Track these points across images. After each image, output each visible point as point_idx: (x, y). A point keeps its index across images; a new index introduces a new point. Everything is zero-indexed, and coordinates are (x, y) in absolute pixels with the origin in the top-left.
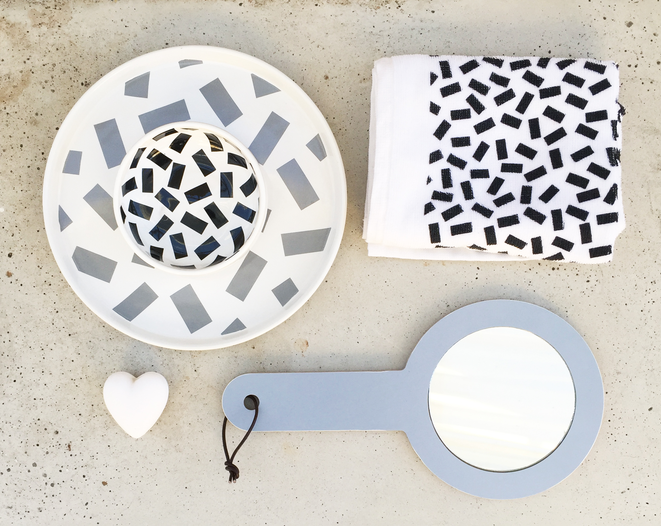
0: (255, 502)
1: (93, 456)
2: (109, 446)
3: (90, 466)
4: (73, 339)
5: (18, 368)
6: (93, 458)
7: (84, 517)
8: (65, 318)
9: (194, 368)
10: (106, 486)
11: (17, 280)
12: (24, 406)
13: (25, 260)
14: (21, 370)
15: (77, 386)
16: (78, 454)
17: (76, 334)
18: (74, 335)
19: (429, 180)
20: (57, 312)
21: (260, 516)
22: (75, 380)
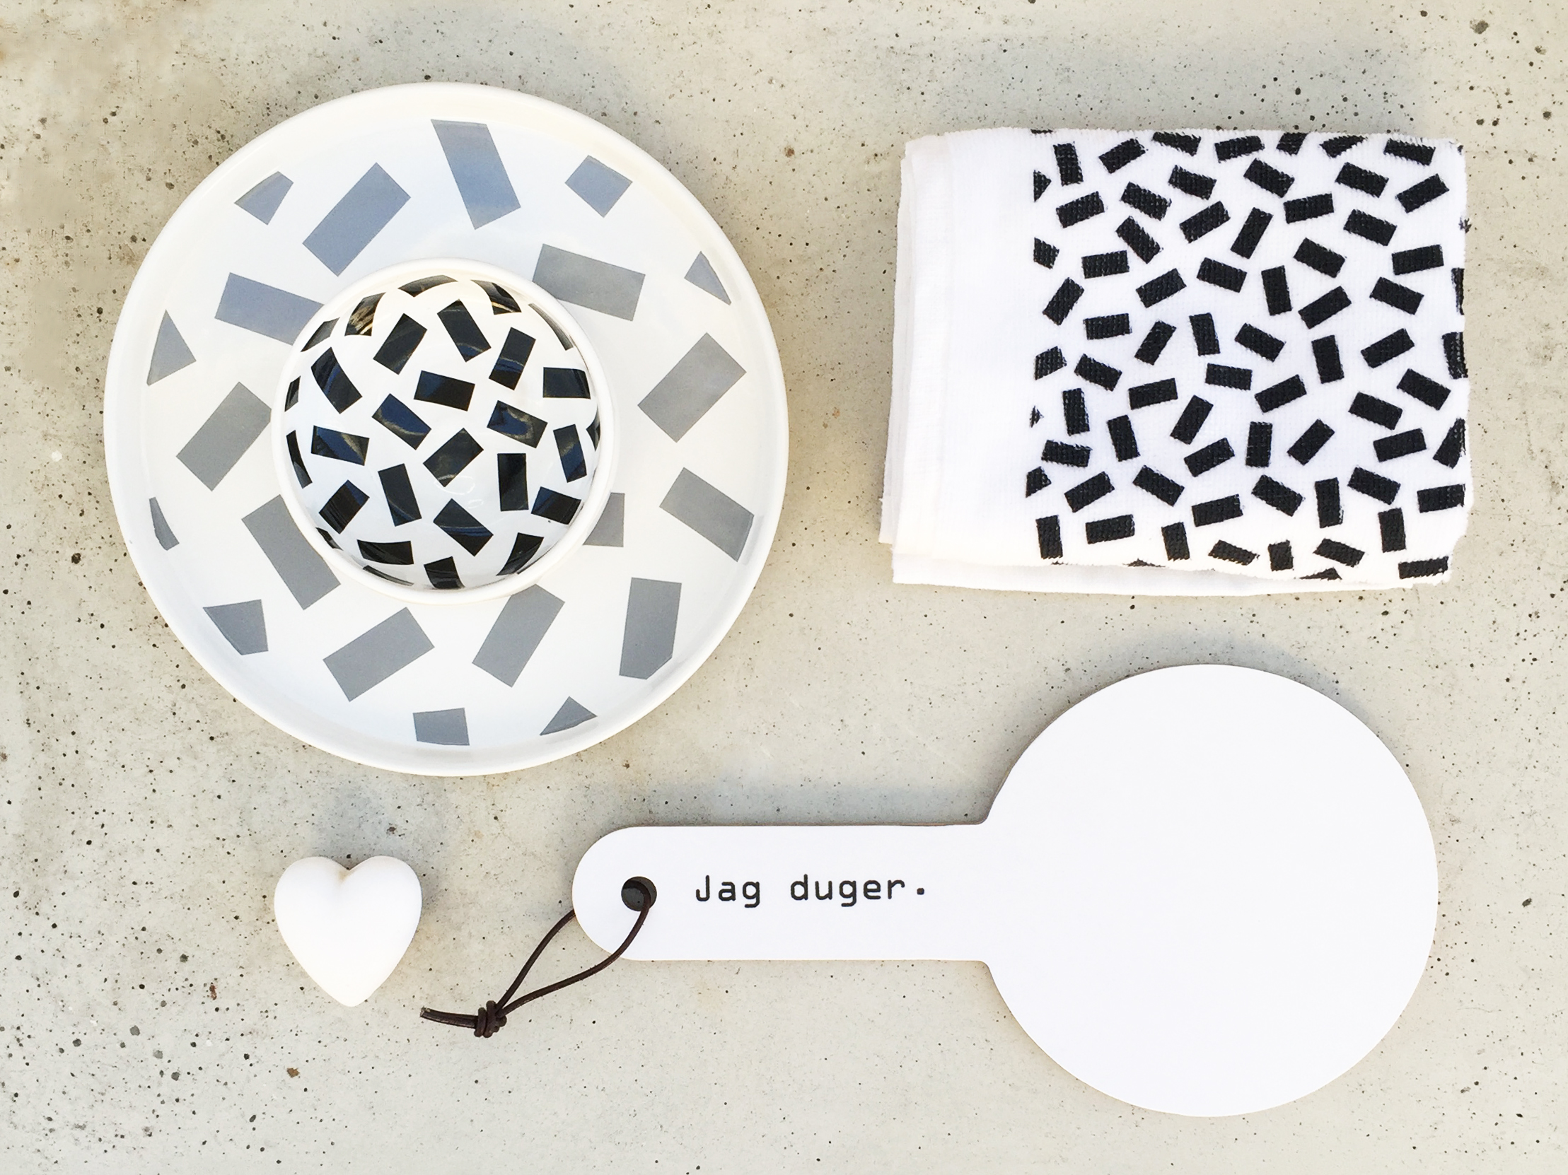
0: (632, 1113)
1: (267, 1011)
2: (302, 989)
3: (260, 1033)
4: (220, 747)
5: (97, 813)
6: (266, 1014)
7: (248, 1147)
8: (201, 701)
9: (493, 812)
10: (297, 1077)
11: (92, 615)
12: (111, 899)
13: (111, 570)
14: (103, 817)
15: (228, 853)
16: (232, 1005)
17: (226, 737)
18: (222, 739)
19: (1035, 417)
20: (183, 686)
21: (644, 1144)
22: (224, 840)
